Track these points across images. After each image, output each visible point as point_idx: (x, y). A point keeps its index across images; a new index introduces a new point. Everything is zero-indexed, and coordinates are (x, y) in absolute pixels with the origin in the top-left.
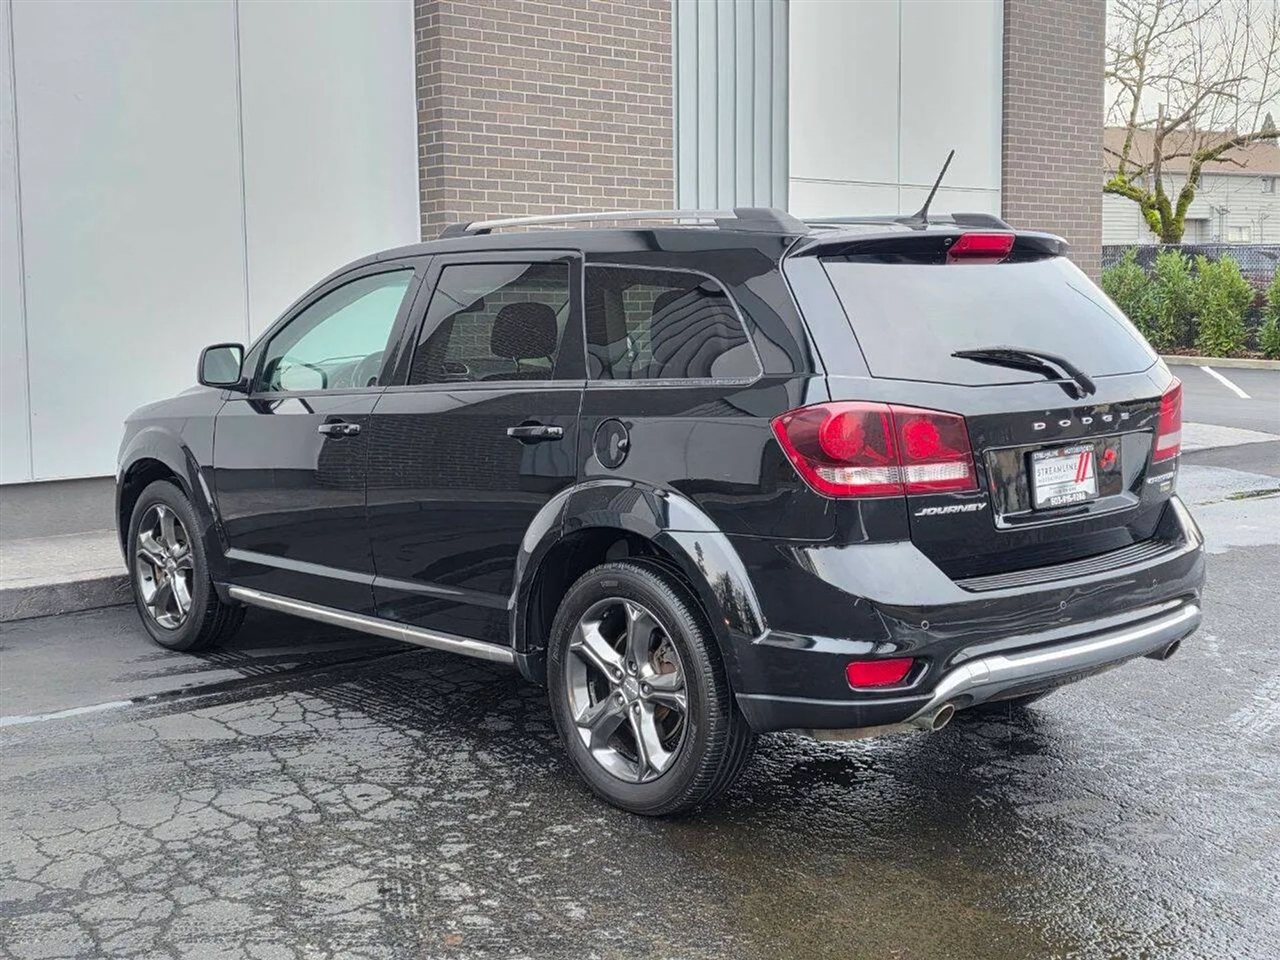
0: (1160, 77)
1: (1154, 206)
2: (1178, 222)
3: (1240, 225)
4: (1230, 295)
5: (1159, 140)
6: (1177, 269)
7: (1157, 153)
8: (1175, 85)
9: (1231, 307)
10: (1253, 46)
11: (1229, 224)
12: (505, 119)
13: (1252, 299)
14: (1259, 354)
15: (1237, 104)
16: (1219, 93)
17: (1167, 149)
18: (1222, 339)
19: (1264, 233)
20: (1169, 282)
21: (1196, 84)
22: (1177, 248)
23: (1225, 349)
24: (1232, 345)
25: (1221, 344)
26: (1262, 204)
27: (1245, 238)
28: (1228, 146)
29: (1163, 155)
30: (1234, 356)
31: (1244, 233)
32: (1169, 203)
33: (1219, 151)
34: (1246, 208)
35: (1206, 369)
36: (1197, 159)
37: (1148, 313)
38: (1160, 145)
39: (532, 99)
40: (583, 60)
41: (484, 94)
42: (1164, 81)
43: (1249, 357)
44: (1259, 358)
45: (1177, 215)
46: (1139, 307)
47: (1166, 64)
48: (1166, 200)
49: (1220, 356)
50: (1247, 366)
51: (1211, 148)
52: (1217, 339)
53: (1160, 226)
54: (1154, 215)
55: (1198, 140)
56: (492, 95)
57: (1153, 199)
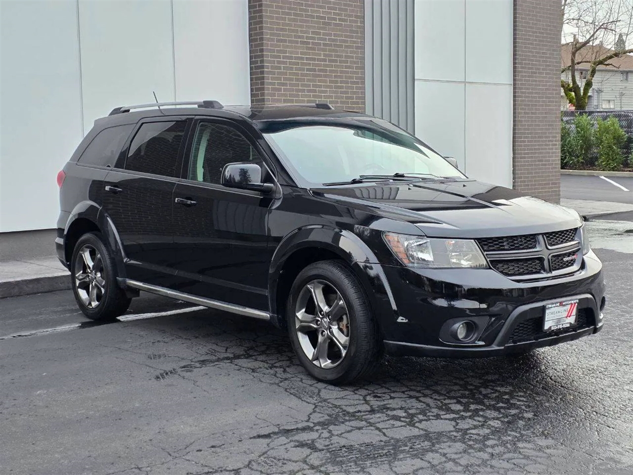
0: (573, 19)
1: (571, 90)
2: (584, 99)
3: (609, 99)
4: (614, 138)
5: (574, 54)
6: (586, 124)
7: (573, 61)
8: (582, 24)
9: (615, 144)
10: (623, 3)
11: (603, 99)
12: (291, 53)
13: (626, 140)
14: (629, 169)
15: (615, 35)
16: (605, 29)
17: (578, 58)
18: (610, 161)
19: (622, 104)
20: (582, 131)
21: (593, 23)
22: (586, 112)
23: (611, 167)
24: (615, 165)
25: (610, 164)
26: (621, 87)
27: (612, 107)
28: (611, 57)
29: (576, 62)
30: (616, 171)
31: (611, 104)
32: (580, 88)
33: (606, 59)
34: (612, 89)
35: (603, 177)
36: (594, 64)
37: (570, 148)
38: (574, 56)
39: (302, 43)
40: (324, 23)
41: (282, 41)
42: (575, 21)
43: (624, 171)
44: (630, 171)
45: (584, 94)
46: (565, 145)
47: (576, 13)
48: (578, 86)
49: (609, 171)
50: (624, 175)
51: (601, 58)
52: (608, 161)
53: (575, 100)
54: (571, 95)
55: (595, 54)
56: (285, 41)
57: (571, 85)
